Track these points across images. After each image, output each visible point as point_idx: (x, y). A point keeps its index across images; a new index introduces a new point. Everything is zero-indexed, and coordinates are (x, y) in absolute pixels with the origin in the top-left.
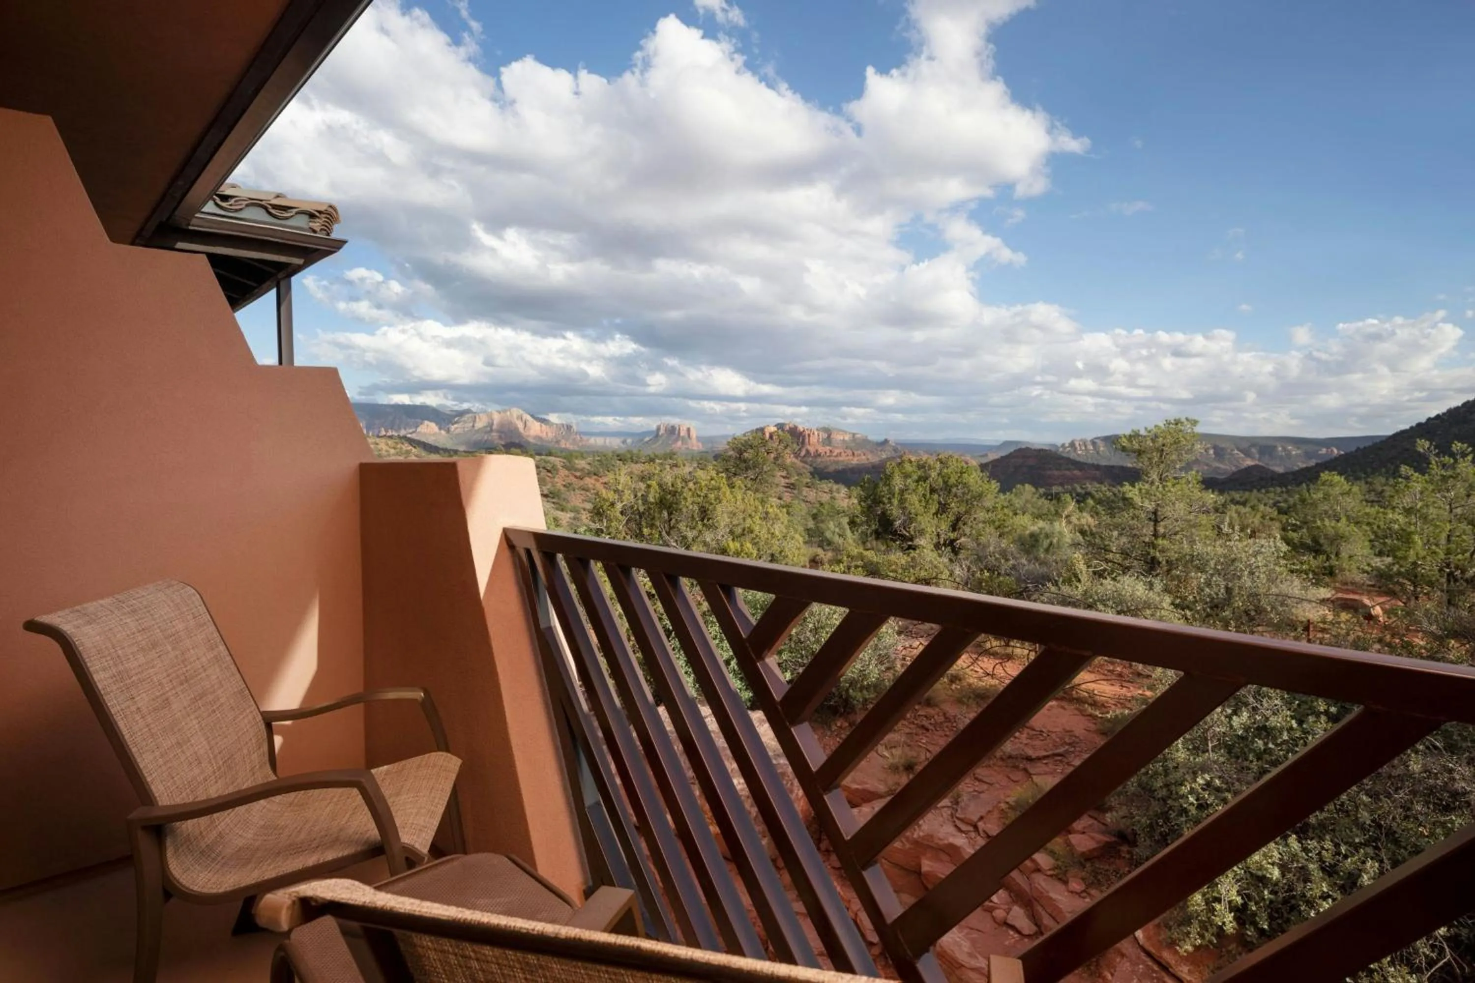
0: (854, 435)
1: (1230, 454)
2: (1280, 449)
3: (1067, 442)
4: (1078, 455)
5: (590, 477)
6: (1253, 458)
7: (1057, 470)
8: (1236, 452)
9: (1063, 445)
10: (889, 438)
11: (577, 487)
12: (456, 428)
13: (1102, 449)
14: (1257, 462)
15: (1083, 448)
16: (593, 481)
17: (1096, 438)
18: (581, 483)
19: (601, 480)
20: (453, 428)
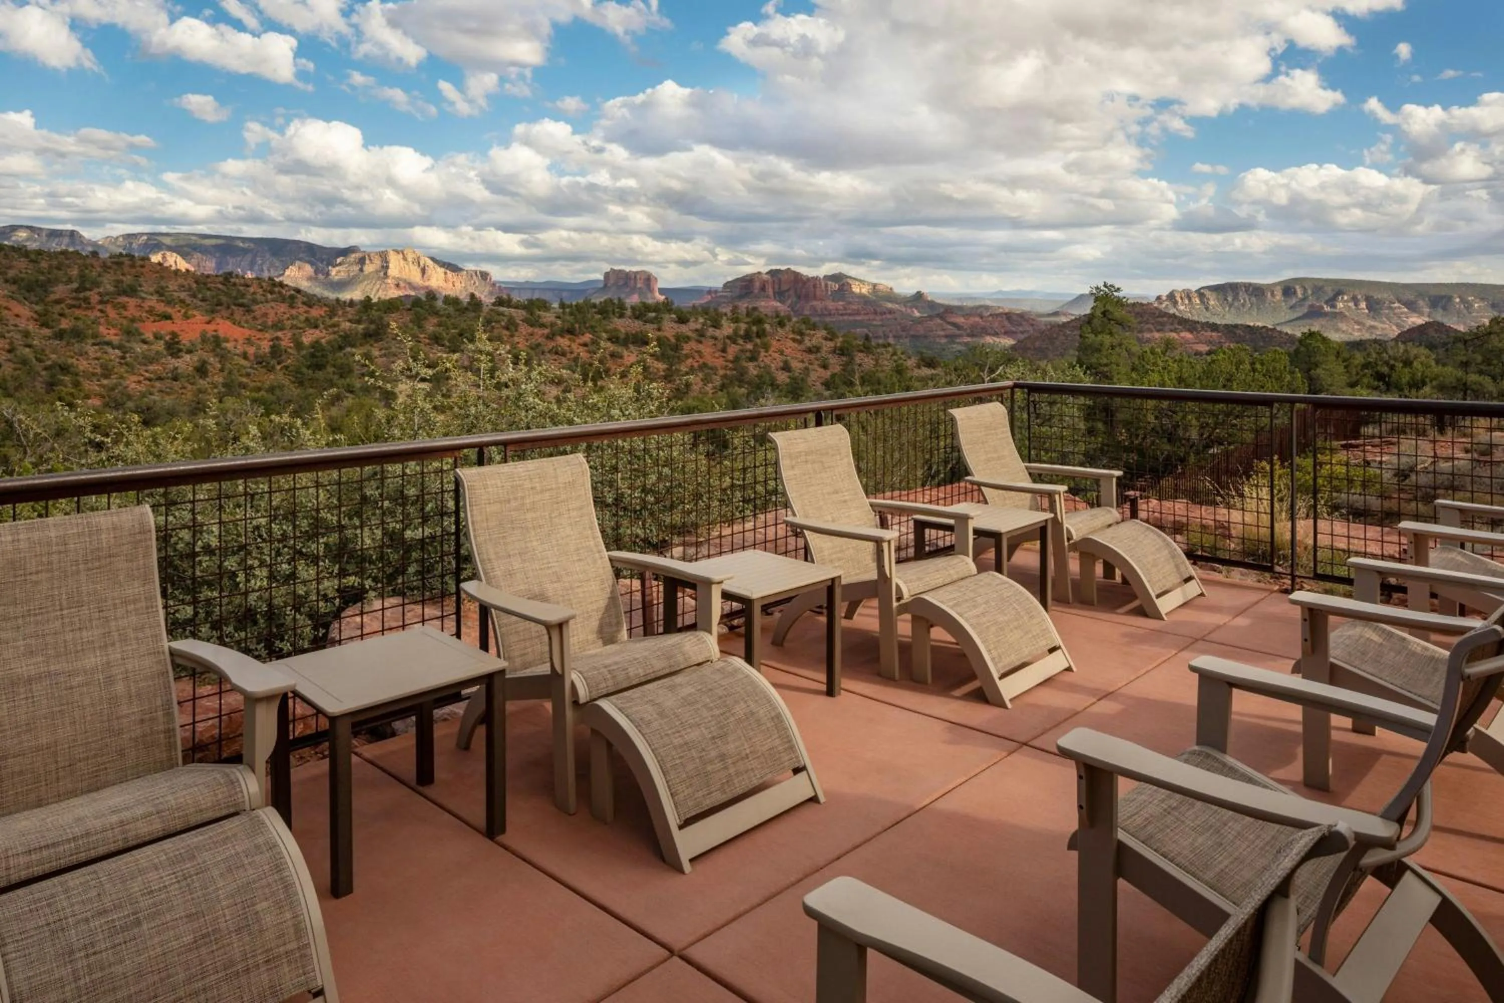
0: (875, 285)
1: (1390, 308)
2: (1458, 300)
3: (1164, 293)
4: (1180, 311)
5: (562, 337)
6: (1421, 314)
7: (1158, 331)
8: (1396, 305)
9: (1159, 298)
10: (924, 290)
11: (546, 349)
12: (339, 271)
13: (1212, 303)
14: (1427, 319)
15: (1187, 302)
16: (567, 343)
17: (1203, 288)
18: (551, 345)
19: (578, 341)
20: (333, 271)
